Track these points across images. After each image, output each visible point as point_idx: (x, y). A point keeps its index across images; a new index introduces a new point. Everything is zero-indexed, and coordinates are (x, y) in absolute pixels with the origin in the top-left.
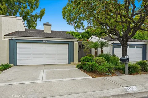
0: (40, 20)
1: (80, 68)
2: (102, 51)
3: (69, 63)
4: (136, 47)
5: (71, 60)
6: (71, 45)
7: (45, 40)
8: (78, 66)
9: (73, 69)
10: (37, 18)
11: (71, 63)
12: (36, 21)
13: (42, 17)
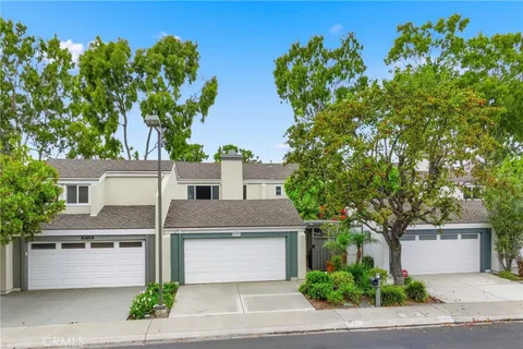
0: (203, 120)
1: (305, 291)
2: (359, 254)
3: (288, 279)
4: (459, 236)
5: (291, 272)
6: (291, 239)
7: (236, 231)
8: (302, 287)
9: (292, 293)
10: (191, 116)
11: (293, 279)
12: (189, 123)
13: (207, 109)
